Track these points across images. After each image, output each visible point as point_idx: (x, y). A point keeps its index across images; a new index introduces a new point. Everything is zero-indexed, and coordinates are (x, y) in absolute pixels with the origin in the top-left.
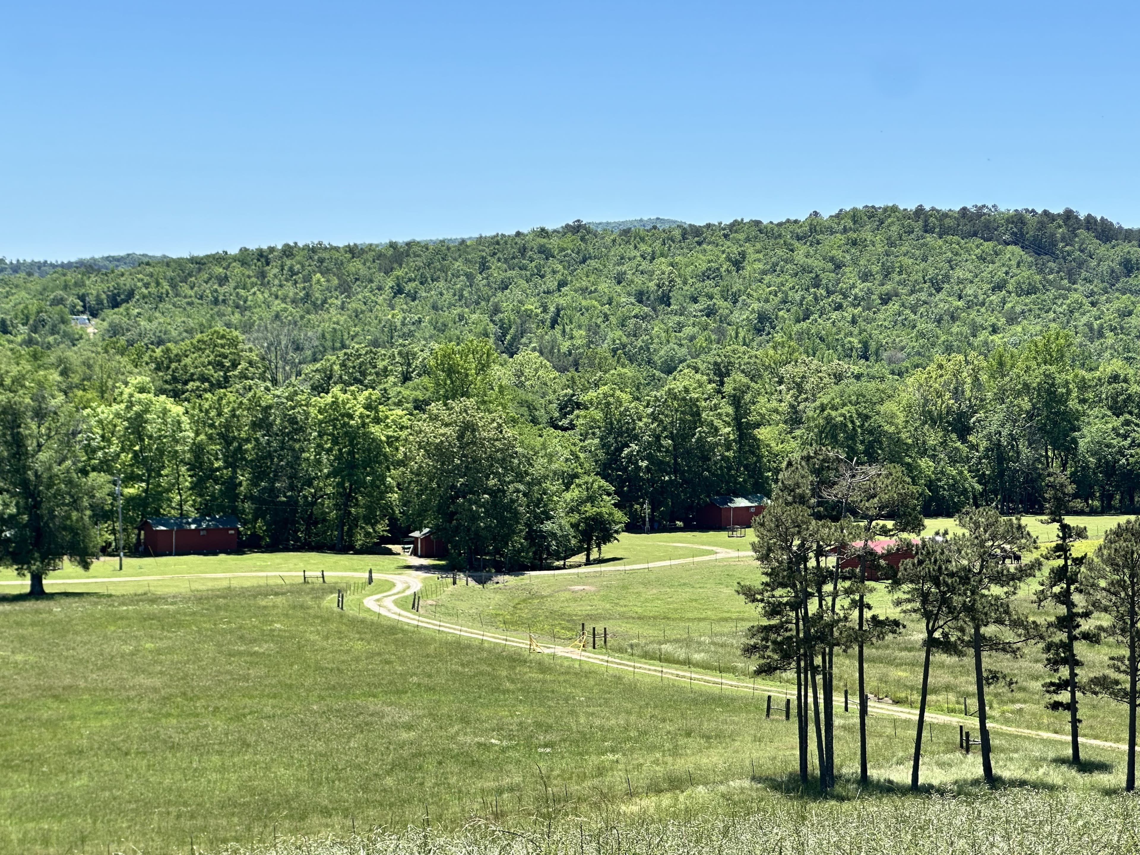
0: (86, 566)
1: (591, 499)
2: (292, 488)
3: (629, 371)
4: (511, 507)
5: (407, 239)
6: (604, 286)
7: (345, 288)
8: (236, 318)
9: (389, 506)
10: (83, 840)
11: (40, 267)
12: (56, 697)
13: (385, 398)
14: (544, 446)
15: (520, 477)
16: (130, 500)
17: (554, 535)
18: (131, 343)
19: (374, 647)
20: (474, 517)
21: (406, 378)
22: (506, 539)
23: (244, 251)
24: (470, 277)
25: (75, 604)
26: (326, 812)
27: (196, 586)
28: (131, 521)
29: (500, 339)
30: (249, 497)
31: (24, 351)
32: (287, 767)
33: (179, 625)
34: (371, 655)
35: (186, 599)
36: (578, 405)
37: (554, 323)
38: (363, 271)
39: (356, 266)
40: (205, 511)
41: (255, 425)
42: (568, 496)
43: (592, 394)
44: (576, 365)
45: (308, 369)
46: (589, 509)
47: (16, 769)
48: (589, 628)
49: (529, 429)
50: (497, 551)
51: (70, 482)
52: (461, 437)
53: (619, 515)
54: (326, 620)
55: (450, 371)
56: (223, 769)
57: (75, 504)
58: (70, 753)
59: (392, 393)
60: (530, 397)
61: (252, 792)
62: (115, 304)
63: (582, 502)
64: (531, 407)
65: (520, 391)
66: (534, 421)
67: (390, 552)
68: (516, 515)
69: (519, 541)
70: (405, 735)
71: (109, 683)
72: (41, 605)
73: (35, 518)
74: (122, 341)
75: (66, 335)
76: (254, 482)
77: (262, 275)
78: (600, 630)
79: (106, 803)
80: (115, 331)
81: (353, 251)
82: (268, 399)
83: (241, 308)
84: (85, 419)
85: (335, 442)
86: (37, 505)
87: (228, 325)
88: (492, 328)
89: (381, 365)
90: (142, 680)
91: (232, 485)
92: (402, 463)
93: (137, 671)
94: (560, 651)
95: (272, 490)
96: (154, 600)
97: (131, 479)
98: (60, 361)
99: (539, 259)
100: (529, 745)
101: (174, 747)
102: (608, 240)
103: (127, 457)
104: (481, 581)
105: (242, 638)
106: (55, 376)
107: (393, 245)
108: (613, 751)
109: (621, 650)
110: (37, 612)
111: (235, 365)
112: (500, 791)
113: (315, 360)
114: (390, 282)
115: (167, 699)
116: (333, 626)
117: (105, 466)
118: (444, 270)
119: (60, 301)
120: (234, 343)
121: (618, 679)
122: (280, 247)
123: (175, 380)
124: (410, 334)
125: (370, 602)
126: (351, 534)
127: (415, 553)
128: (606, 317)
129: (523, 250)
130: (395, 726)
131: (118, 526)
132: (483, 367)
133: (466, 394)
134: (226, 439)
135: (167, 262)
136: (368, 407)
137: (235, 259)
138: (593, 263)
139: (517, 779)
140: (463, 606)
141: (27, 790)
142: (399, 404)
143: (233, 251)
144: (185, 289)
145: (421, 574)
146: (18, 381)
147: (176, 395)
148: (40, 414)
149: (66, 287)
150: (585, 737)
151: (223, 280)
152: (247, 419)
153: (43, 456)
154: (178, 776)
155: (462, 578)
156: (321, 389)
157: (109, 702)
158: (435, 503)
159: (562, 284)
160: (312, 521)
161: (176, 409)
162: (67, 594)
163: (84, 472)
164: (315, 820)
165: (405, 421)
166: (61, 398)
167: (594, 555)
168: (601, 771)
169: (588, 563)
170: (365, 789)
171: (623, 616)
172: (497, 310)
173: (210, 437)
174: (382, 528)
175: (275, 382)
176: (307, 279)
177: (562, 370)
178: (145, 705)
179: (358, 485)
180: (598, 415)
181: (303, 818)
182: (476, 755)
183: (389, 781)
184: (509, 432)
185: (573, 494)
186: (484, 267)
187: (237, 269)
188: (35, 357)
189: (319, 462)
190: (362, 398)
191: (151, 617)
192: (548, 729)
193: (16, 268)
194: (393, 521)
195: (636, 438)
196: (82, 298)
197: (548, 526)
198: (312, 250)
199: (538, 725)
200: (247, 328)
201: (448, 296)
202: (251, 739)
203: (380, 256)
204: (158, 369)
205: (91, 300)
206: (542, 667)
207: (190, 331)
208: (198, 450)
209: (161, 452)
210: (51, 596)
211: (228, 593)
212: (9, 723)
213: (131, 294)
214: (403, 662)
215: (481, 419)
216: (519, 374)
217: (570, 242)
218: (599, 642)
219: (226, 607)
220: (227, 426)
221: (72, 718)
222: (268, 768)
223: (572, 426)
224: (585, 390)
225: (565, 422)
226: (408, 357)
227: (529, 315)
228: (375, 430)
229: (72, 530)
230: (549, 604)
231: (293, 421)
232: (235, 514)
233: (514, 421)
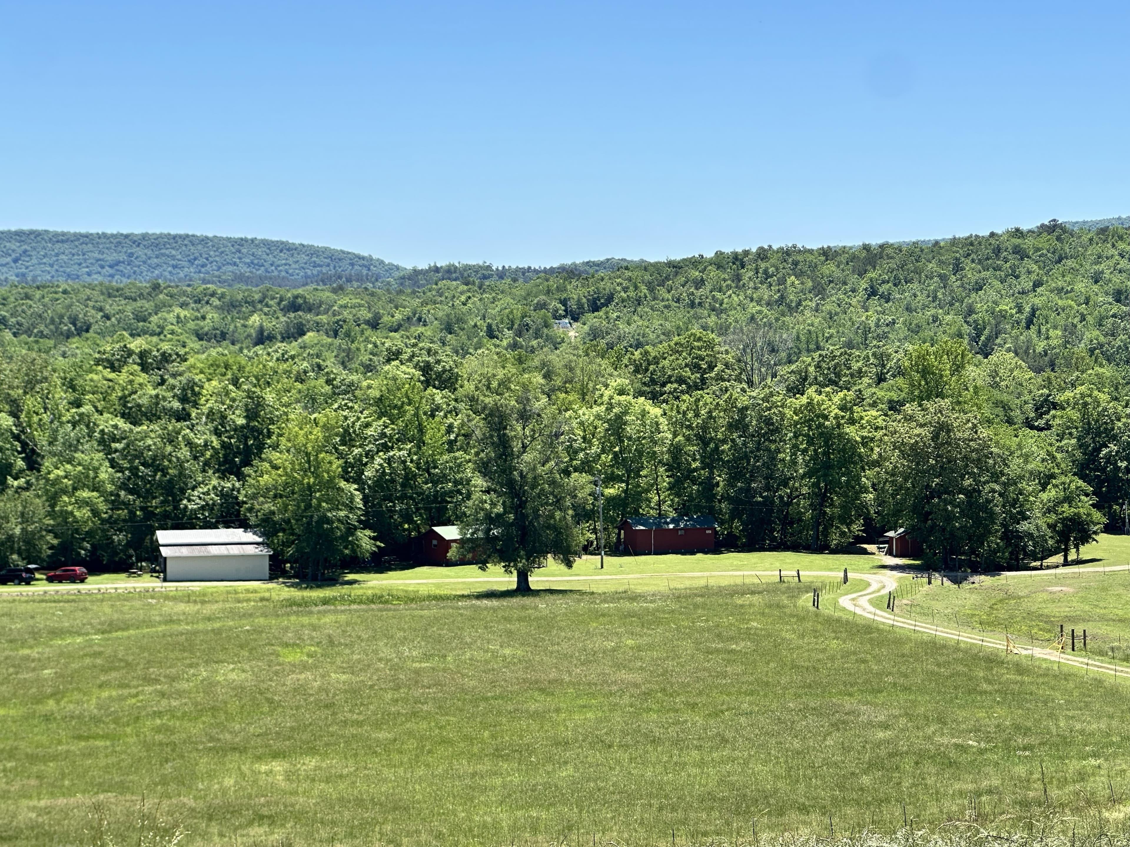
0: (569, 565)
1: (1068, 499)
2: (768, 488)
3: (1107, 371)
4: (986, 506)
5: (880, 242)
6: (1081, 286)
7: (819, 290)
8: (712, 320)
9: (864, 506)
10: (570, 828)
11: (525, 273)
12: (542, 690)
13: (860, 399)
14: (1020, 446)
15: (995, 477)
16: (611, 500)
17: (1030, 536)
18: (610, 346)
19: (849, 646)
20: (949, 518)
21: (881, 379)
22: (981, 540)
23: (719, 254)
24: (943, 278)
25: (559, 601)
26: (803, 809)
27: (674, 585)
28: (613, 520)
29: (975, 339)
30: (726, 497)
31: (509, 355)
32: (765, 763)
33: (659, 622)
34: (846, 655)
35: (664, 597)
36: (1055, 406)
37: (1029, 323)
38: (837, 273)
39: (829, 268)
40: (683, 511)
41: (732, 426)
42: (1044, 496)
43: (1068, 394)
44: (1052, 365)
45: (783, 370)
46: (1067, 510)
47: (506, 758)
48: (1068, 629)
49: (1005, 429)
50: (973, 551)
51: (553, 483)
52: (935, 437)
53: (1097, 515)
54: (802, 619)
55: (925, 372)
56: (701, 764)
57: (558, 503)
58: (557, 744)
59: (867, 393)
60: (1005, 397)
61: (732, 786)
62: (595, 308)
63: (1059, 503)
64: (1006, 407)
65: (995, 392)
66: (1010, 422)
67: (865, 552)
68: (992, 516)
69: (995, 541)
70: (881, 735)
71: (593, 677)
72: (527, 601)
73: (521, 517)
74: (603, 343)
75: (548, 338)
76: (731, 483)
77: (738, 278)
78: (1079, 632)
79: (591, 795)
80: (595, 334)
81: (827, 253)
82: (743, 401)
83: (717, 311)
84: (567, 421)
85: (810, 442)
86: (522, 505)
87: (705, 328)
88: (966, 329)
89: (855, 366)
90: (623, 675)
91: (709, 485)
92: (876, 464)
93: (619, 666)
94: (1038, 652)
95: (748, 490)
96: (634, 598)
97: (611, 479)
98: (544, 364)
99: (1013, 259)
100: (1008, 748)
101: (655, 741)
102: (1085, 239)
103: (607, 458)
104: (957, 581)
105: (719, 636)
106: (538, 379)
107: (866, 248)
108: (1095, 755)
109: (1102, 653)
110: (524, 607)
111: (711, 367)
112: (979, 794)
113: (790, 362)
114: (864, 284)
115: (647, 694)
116: (809, 625)
117: (586, 467)
118: (918, 272)
119: (541, 306)
120: (710, 345)
121: (1098, 682)
122: (754, 250)
123: (653, 382)
124: (884, 336)
125: (845, 602)
126: (826, 533)
127: (890, 553)
128: (1083, 319)
129: (997, 251)
130: (870, 724)
131: (599, 526)
132: (958, 368)
133: (941, 395)
134: (703, 441)
135: (645, 267)
136: (842, 408)
137: (711, 262)
138: (1070, 263)
139: (996, 782)
140: (938, 606)
141: (516, 779)
142: (874, 405)
143: (709, 254)
144: (662, 292)
145: (896, 574)
146: (504, 384)
147: (654, 397)
148: (524, 416)
149: (548, 292)
150: (1065, 741)
151: (699, 283)
152: (723, 421)
153: (527, 457)
154: (659, 769)
155: (937, 579)
156: (795, 390)
157: (593, 696)
158: (910, 502)
159: (1037, 284)
160: (787, 521)
161: (655, 411)
162: (551, 592)
163: (567, 473)
164: (793, 816)
165: (880, 422)
166: (544, 399)
167: (1072, 556)
168: (1082, 776)
169: (1066, 563)
170: (842, 788)
171: (1103, 618)
172: (971, 311)
173: (688, 439)
174: (857, 528)
175: (750, 383)
176: (782, 281)
177: (1038, 370)
178: (626, 700)
179: (832, 485)
180: (1075, 415)
181: (781, 813)
182: (953, 754)
183: (865, 780)
184: (984, 433)
185: (1051, 494)
186: (957, 268)
187: (713, 273)
188: (520, 361)
189: (794, 462)
190: (837, 399)
191: (631, 614)
192: (1027, 732)
193: (502, 274)
194: (868, 522)
195: (1114, 438)
196: (564, 302)
197: (1024, 526)
198: (786, 253)
199: (1017, 728)
200: (723, 330)
201: (921, 297)
202: (729, 735)
203: (853, 258)
204: (637, 371)
205: (573, 305)
206: (1020, 669)
207: (667, 334)
208: (676, 451)
209: (640, 453)
210: (537, 593)
211: (706, 592)
212: (499, 713)
213: (610, 299)
214: (879, 662)
215: (955, 419)
216: (994, 374)
217: (1045, 242)
218: (1078, 644)
219: (704, 606)
220: (705, 427)
221: (558, 710)
222: (746, 763)
223: (1048, 427)
224: (1061, 390)
225: (1041, 423)
226: (882, 358)
227: (1004, 316)
228: (851, 431)
229: (555, 528)
230: (1026, 605)
231: (768, 422)
232: (712, 514)
233: (989, 421)
